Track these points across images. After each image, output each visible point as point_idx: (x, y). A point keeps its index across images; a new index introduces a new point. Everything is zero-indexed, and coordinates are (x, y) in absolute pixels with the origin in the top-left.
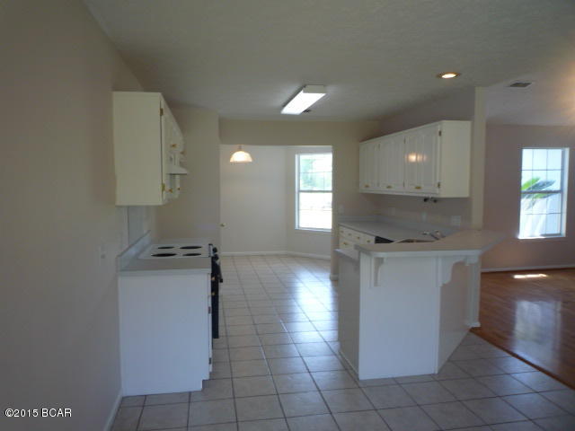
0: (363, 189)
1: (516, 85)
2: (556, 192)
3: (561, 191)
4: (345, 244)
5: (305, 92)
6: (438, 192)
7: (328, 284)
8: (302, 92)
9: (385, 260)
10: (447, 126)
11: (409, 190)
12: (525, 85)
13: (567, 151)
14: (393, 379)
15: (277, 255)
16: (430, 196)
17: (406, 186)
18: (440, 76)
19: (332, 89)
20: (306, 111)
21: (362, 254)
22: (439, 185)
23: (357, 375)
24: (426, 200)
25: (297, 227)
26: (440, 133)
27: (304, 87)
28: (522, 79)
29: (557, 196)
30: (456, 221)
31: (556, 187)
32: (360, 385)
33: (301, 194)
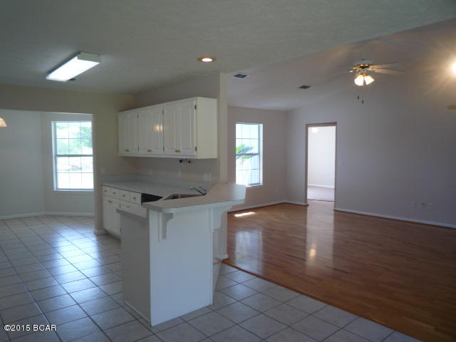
0: (122, 153)
1: (238, 76)
2: (255, 154)
3: (259, 154)
4: (110, 202)
5: (79, 58)
6: (195, 154)
7: (94, 238)
8: (76, 58)
9: (174, 215)
10: (201, 102)
11: (169, 153)
12: (244, 76)
13: (261, 126)
14: (180, 317)
15: (36, 217)
16: (184, 158)
17: (166, 149)
18: (200, 59)
19: (105, 59)
20: (72, 80)
21: (151, 212)
22: (196, 149)
23: (149, 323)
24: (181, 161)
25: (55, 189)
26: (195, 107)
27: (77, 54)
28: (243, 72)
29: (257, 157)
30: (207, 177)
31: (255, 151)
32: (153, 330)
33: (59, 159)
